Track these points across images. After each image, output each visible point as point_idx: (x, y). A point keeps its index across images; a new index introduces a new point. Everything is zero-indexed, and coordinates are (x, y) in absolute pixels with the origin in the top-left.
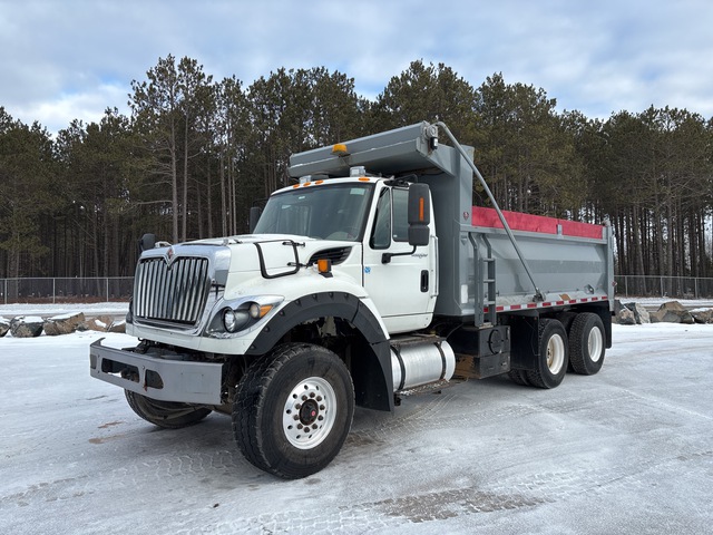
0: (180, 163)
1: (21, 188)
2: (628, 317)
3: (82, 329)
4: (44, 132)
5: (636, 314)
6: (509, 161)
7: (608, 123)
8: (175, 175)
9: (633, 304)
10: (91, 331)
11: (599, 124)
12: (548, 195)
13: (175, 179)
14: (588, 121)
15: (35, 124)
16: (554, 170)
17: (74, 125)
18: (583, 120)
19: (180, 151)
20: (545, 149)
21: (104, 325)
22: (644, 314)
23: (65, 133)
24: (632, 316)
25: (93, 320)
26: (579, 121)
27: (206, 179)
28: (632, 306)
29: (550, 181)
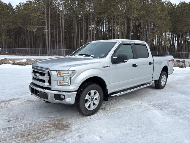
0: (48, 15)
1: (4, 22)
2: (182, 65)
3: (5, 63)
4: (12, 6)
5: (184, 64)
6: (147, 16)
7: (179, 5)
8: (46, 18)
9: (184, 61)
10: (8, 64)
11: (176, 5)
12: (158, 27)
13: (46, 19)
14: (172, 4)
15: (9, 3)
16: (161, 18)
17: (20, 4)
18: (171, 4)
19: (48, 11)
20: (159, 12)
21: (12, 62)
22: (187, 64)
23: (17, 6)
24: (183, 65)
25: (9, 61)
26: (170, 4)
27: (56, 20)
28: (183, 62)
29: (159, 22)
